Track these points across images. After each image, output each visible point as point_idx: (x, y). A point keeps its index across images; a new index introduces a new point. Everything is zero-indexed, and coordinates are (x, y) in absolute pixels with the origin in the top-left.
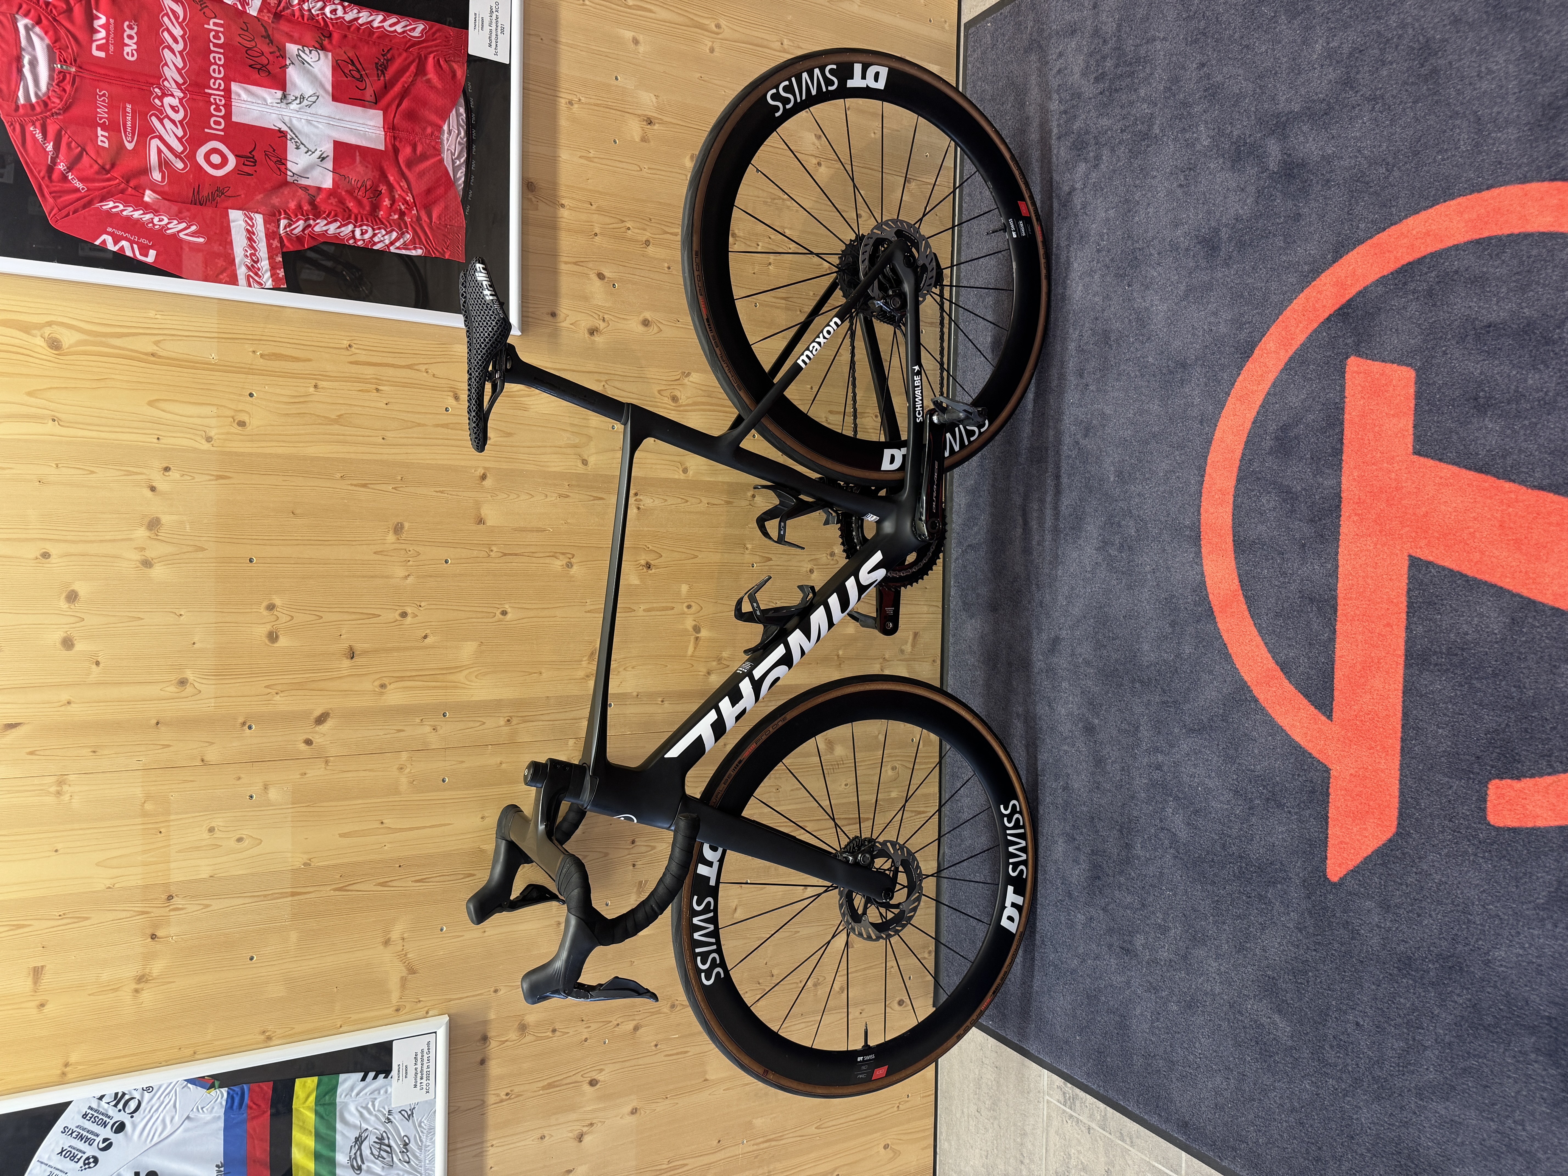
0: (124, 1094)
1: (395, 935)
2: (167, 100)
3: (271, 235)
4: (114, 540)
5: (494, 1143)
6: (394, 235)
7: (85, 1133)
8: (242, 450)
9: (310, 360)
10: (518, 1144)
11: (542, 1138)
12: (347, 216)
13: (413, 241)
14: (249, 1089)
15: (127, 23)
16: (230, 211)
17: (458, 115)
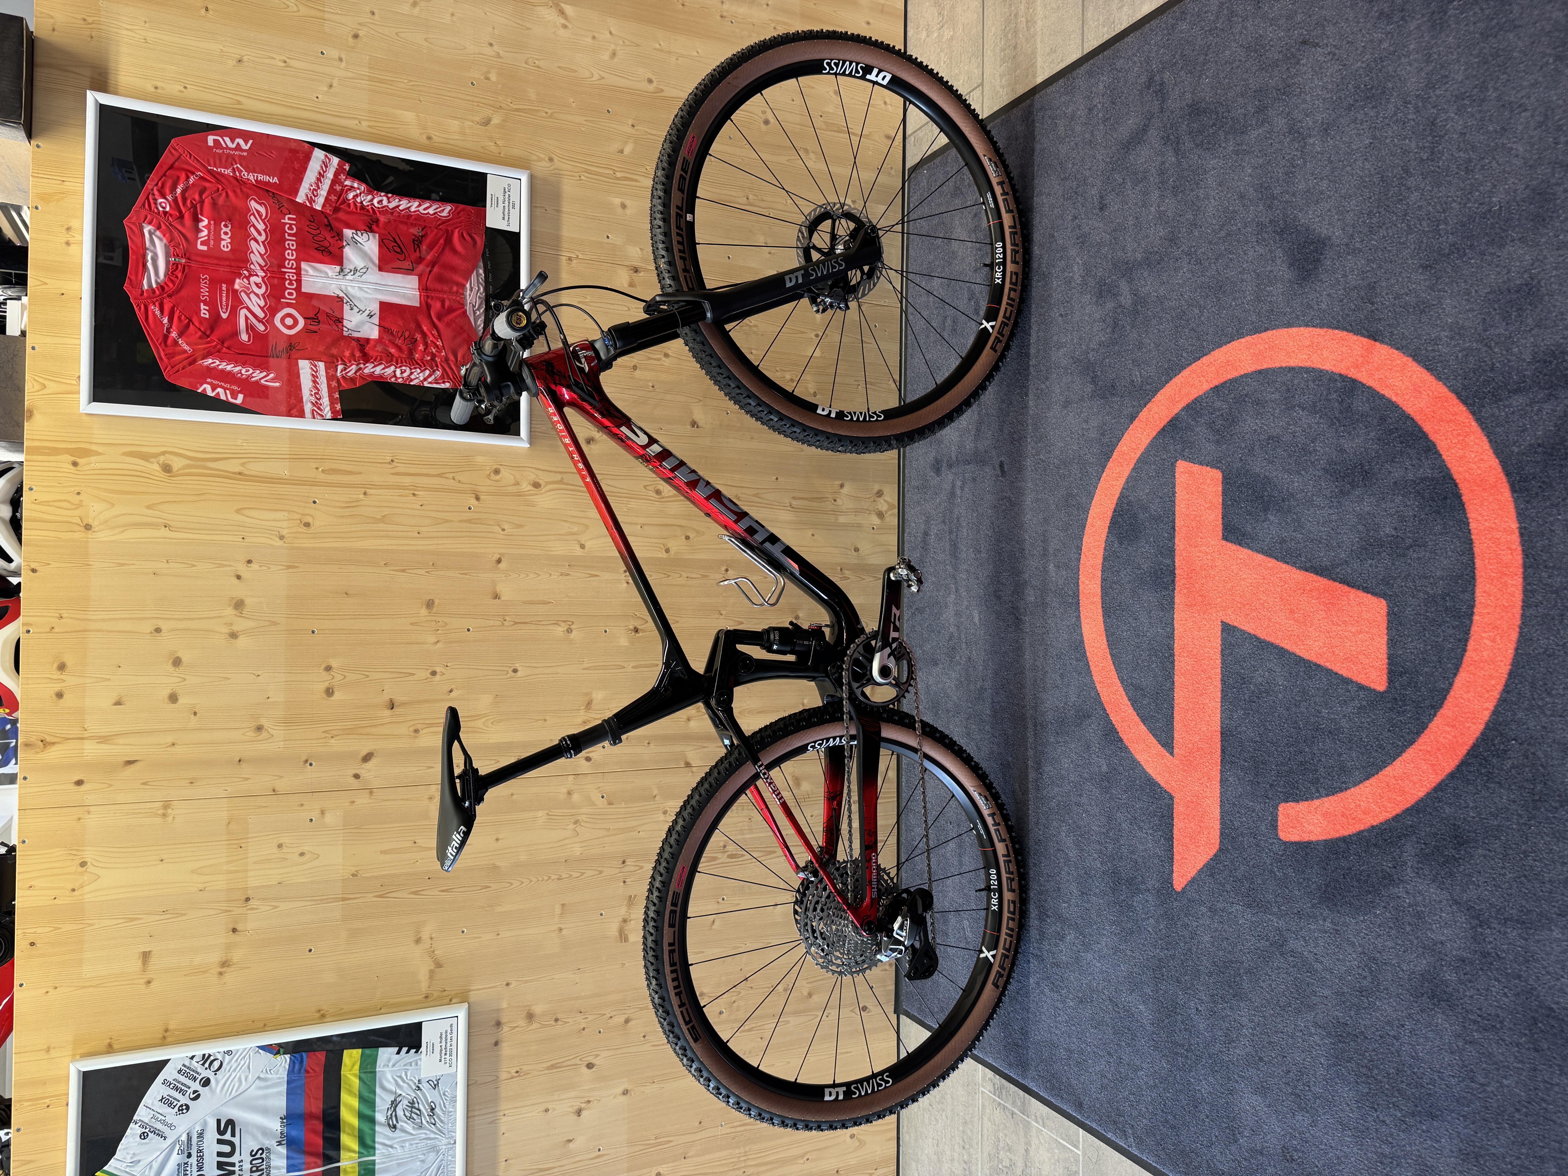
0: (210, 1056)
1: (425, 936)
2: (253, 279)
3: (330, 378)
4: (209, 618)
5: (506, 1112)
6: (427, 372)
7: (180, 1086)
8: (308, 545)
9: (360, 473)
10: (526, 1115)
11: (547, 1110)
12: (389, 359)
13: (442, 377)
14: (308, 1056)
15: (223, 223)
16: (300, 361)
17: (478, 275)
